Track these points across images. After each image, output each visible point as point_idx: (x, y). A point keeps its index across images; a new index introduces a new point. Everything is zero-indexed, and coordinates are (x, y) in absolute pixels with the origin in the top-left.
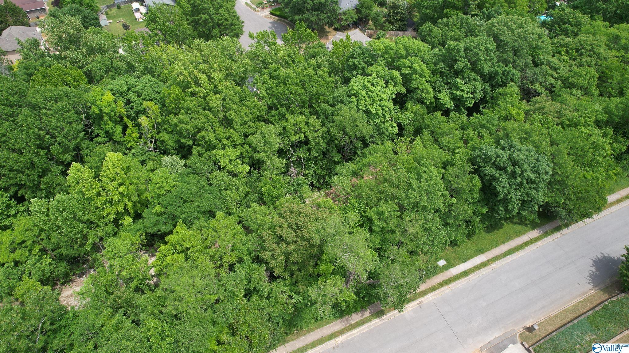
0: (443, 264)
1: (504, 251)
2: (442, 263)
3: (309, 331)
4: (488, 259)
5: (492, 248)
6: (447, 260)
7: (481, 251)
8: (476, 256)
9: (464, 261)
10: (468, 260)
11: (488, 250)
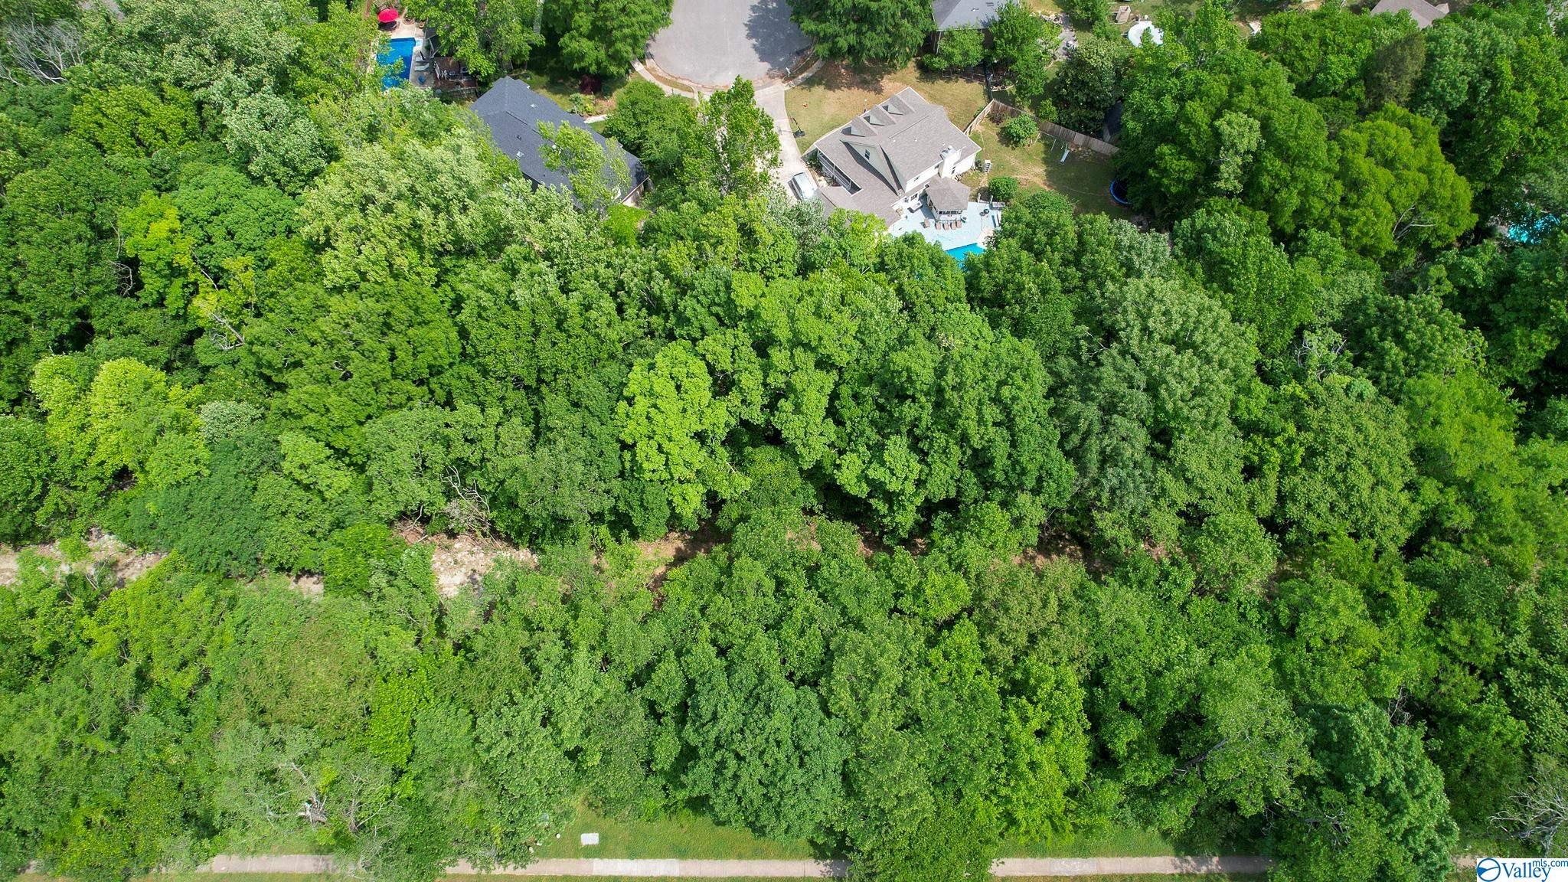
0: (590, 843)
1: (728, 875)
2: (590, 839)
3: (282, 851)
4: (683, 874)
5: (707, 857)
6: (603, 838)
7: (680, 852)
8: (663, 856)
9: (633, 854)
10: (644, 858)
11: (698, 856)
